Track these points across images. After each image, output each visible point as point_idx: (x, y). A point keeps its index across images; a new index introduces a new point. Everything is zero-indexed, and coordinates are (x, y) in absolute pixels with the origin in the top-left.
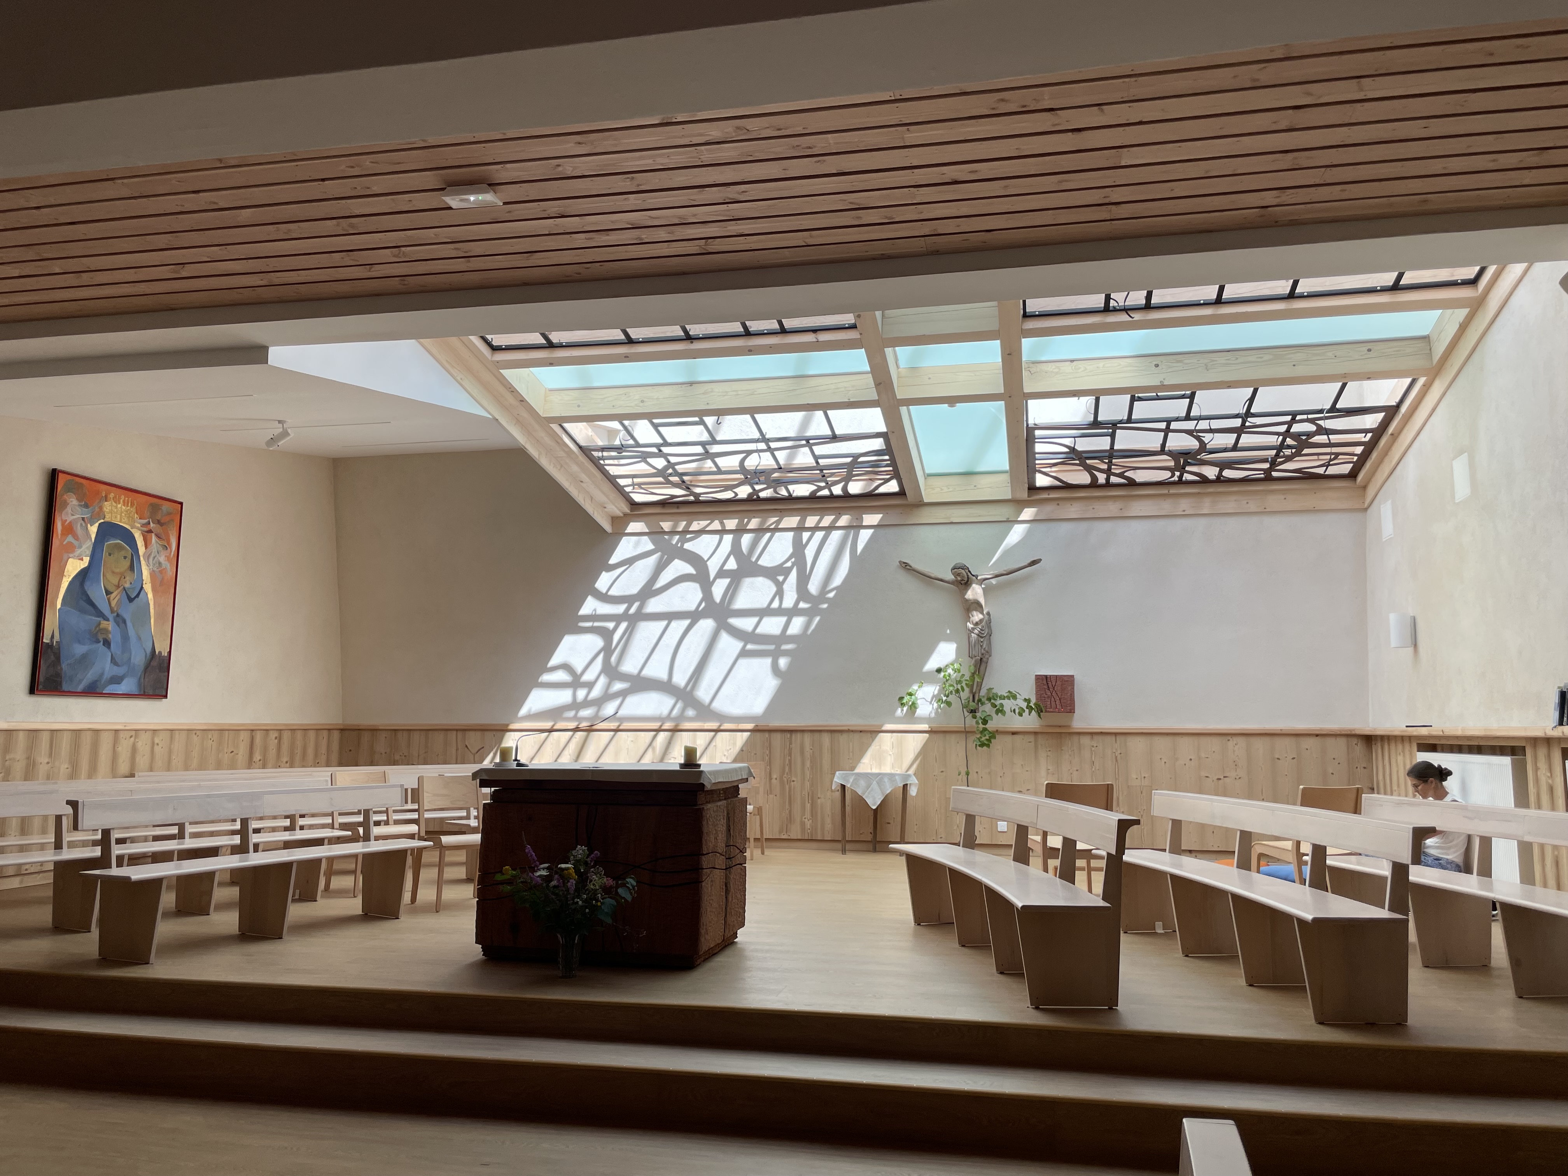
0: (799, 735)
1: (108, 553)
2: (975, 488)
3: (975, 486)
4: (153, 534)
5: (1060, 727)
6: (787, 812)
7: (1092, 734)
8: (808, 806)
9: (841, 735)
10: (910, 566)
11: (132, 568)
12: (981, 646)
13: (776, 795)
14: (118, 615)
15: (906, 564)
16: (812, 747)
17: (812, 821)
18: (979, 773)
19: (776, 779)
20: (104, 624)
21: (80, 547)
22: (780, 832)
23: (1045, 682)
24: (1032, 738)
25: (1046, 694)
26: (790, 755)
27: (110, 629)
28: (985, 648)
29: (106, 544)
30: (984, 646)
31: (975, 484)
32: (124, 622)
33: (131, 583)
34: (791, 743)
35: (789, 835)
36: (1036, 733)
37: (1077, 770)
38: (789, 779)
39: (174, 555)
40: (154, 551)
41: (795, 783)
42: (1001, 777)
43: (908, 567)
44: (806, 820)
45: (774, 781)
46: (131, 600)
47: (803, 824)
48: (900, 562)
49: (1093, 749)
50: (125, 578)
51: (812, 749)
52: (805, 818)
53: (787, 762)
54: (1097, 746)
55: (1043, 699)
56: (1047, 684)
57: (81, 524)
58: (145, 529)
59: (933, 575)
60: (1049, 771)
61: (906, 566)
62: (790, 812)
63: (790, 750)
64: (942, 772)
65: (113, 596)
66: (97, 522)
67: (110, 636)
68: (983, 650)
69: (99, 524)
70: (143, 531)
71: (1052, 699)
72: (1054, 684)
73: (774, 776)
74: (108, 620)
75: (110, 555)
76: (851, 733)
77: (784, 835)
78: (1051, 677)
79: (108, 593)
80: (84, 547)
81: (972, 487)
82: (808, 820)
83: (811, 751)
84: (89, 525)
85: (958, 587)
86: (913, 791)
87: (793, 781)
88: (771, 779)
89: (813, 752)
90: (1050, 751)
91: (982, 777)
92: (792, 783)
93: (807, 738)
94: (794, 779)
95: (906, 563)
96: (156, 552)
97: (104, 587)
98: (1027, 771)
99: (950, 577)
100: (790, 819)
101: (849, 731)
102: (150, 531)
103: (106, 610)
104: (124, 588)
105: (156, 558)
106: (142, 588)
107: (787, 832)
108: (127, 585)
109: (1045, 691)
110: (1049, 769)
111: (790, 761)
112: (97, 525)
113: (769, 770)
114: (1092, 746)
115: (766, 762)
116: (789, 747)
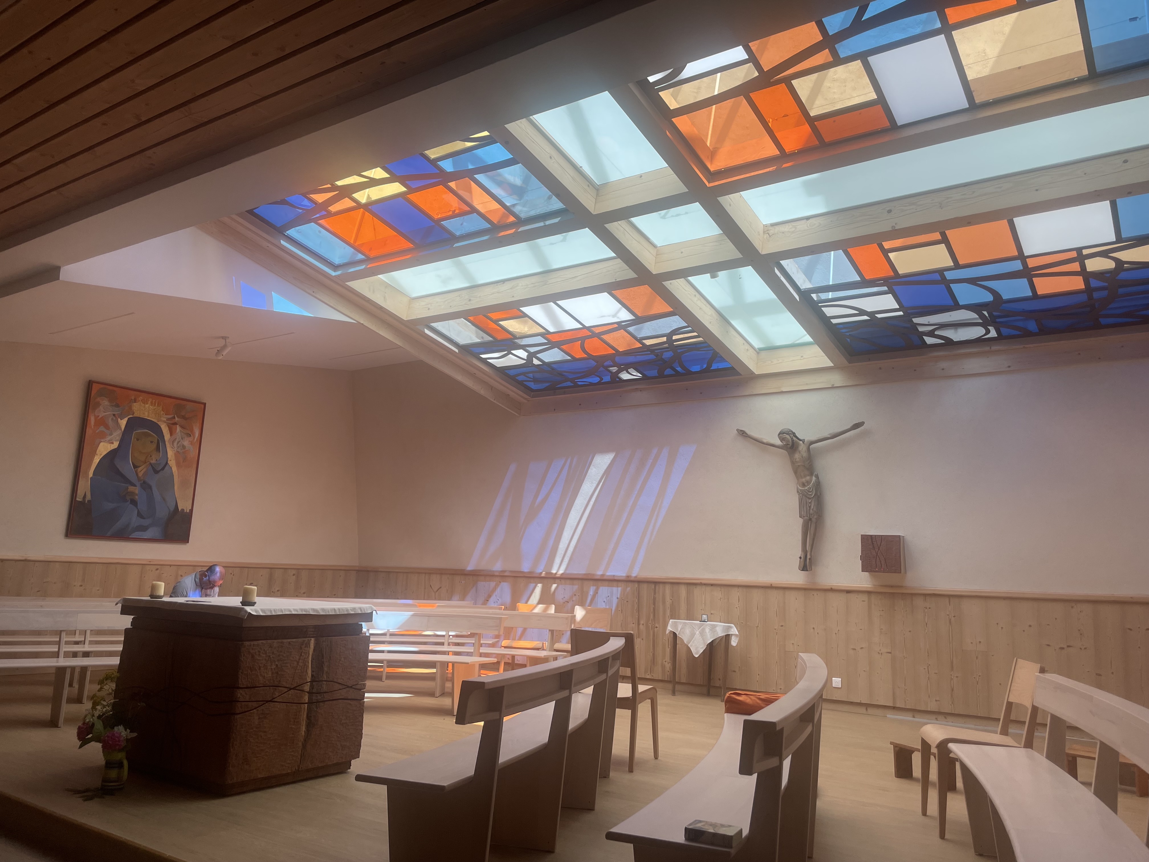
0: (661, 586)
1: (136, 439)
2: (802, 358)
4: (178, 426)
5: (895, 587)
6: (651, 654)
7: (925, 595)
9: (696, 587)
10: (747, 434)
11: (158, 449)
12: (810, 507)
13: (643, 639)
14: (144, 482)
16: (672, 597)
18: (815, 629)
19: (643, 625)
20: (131, 488)
21: (111, 434)
23: (870, 541)
24: (865, 597)
25: (872, 554)
26: (654, 604)
27: (137, 492)
28: (813, 509)
29: (134, 432)
30: (812, 507)
31: (802, 355)
32: (150, 487)
33: (157, 460)
34: (655, 593)
35: (653, 676)
36: (869, 593)
37: (910, 631)
38: (653, 625)
39: (197, 440)
40: (178, 437)
41: (658, 629)
42: (836, 633)
43: (744, 434)
44: (667, 663)
45: (641, 626)
46: (156, 472)
47: (663, 667)
48: (737, 430)
49: (926, 610)
50: (151, 456)
51: (671, 599)
53: (652, 610)
54: (930, 608)
55: (868, 558)
56: (873, 544)
57: (112, 419)
58: (171, 422)
59: (765, 441)
61: (743, 433)
62: (654, 654)
63: (654, 599)
64: (782, 626)
65: (139, 469)
66: (128, 416)
67: (137, 497)
68: (811, 510)
69: (129, 418)
70: (169, 424)
71: (878, 558)
72: (879, 543)
73: (642, 622)
74: (135, 486)
75: (138, 440)
76: (704, 587)
78: (876, 537)
79: (135, 467)
80: (115, 434)
81: (800, 357)
82: (668, 663)
84: (119, 420)
85: (787, 451)
86: (735, 642)
87: (657, 627)
88: (639, 624)
89: (672, 602)
90: (883, 610)
91: (818, 633)
92: (656, 629)
93: (668, 588)
94: (657, 625)
95: (743, 431)
96: (181, 438)
97: (132, 463)
99: (778, 442)
101: (701, 584)
102: (175, 424)
103: (133, 479)
104: (150, 464)
105: (181, 442)
106: (167, 463)
107: (650, 673)
108: (153, 461)
109: (870, 551)
110: (882, 629)
111: (654, 609)
112: (126, 419)
113: (637, 616)
114: (925, 608)
115: (636, 609)
116: (654, 597)
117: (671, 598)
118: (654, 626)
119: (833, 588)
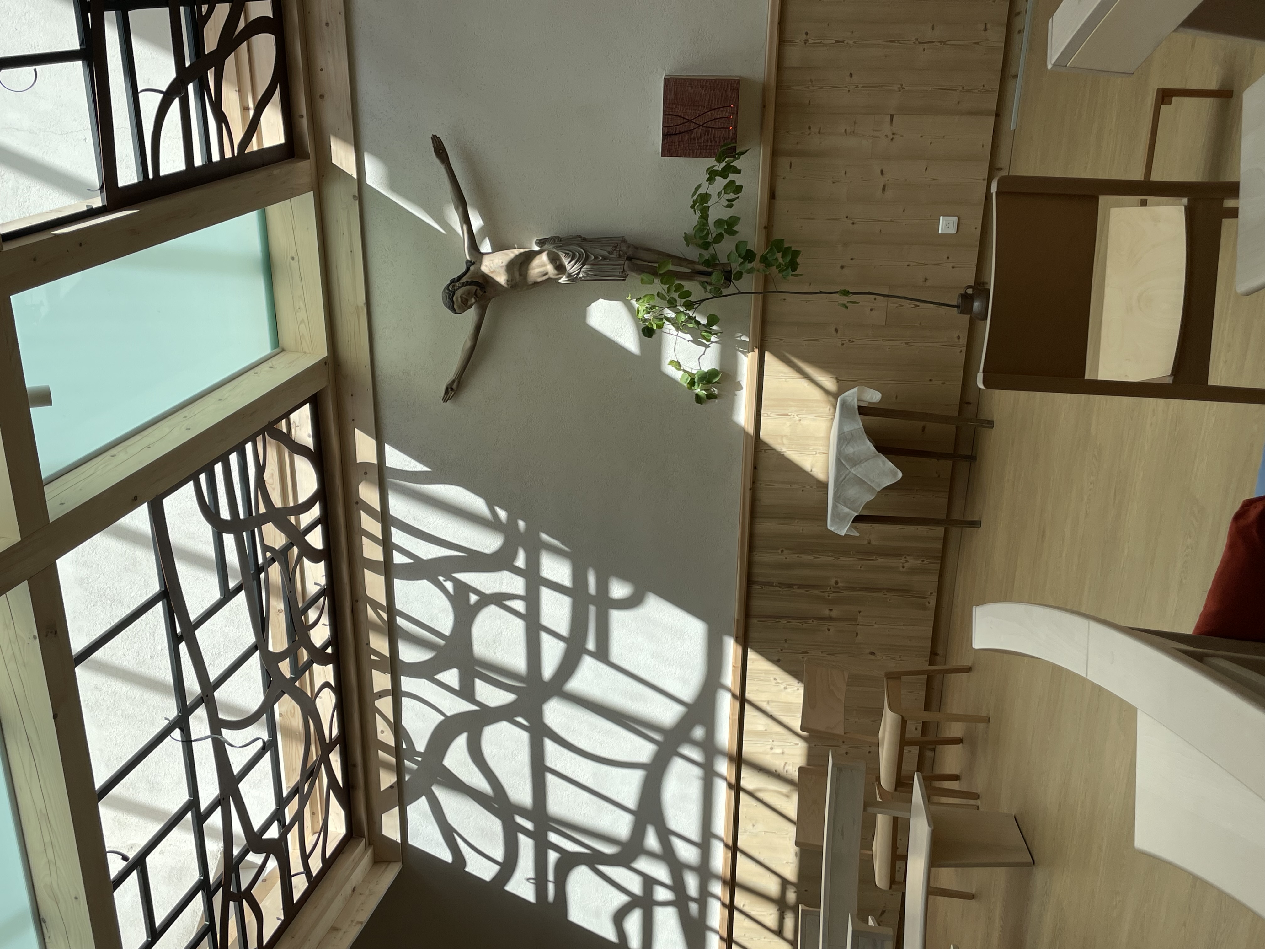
0: (756, 570)
2: (296, 258)
3: (293, 259)
5: (764, 107)
6: (889, 595)
7: (782, 41)
8: (881, 561)
9: (759, 501)
10: (453, 382)
12: (604, 258)
13: (860, 612)
15: (449, 390)
16: (778, 549)
17: (908, 555)
19: (831, 610)
22: (924, 608)
23: (676, 139)
24: (784, 162)
25: (701, 137)
26: (790, 586)
28: (609, 252)
30: (605, 253)
31: (289, 259)
34: (770, 584)
35: (931, 593)
36: (775, 154)
37: (851, 75)
38: (833, 589)
41: (839, 580)
42: (853, 223)
43: (454, 386)
44: (906, 565)
45: (834, 614)
47: (913, 571)
48: (445, 400)
49: (811, 41)
51: (782, 551)
52: (903, 567)
53: (803, 591)
54: (807, 34)
55: (709, 144)
56: (680, 133)
59: (469, 344)
60: (848, 131)
61: (452, 389)
62: (890, 590)
63: (781, 585)
64: (836, 330)
68: (611, 256)
71: (709, 124)
72: (680, 121)
73: (826, 612)
76: (758, 484)
77: (929, 603)
78: (666, 125)
81: (294, 264)
82: (907, 562)
83: (785, 552)
85: (490, 299)
86: (874, 396)
87: (837, 583)
88: (830, 619)
89: (787, 549)
90: (810, 128)
91: (852, 259)
92: (840, 584)
93: (761, 557)
94: (833, 582)
95: (447, 389)
98: (846, 173)
99: (471, 314)
100: (902, 590)
101: (753, 489)
107: (926, 598)
109: (694, 139)
110: (846, 130)
111: (801, 586)
113: (815, 622)
114: (805, 43)
115: (801, 624)
116: (777, 586)
117: (780, 551)
118: (834, 587)
119: (764, 225)
